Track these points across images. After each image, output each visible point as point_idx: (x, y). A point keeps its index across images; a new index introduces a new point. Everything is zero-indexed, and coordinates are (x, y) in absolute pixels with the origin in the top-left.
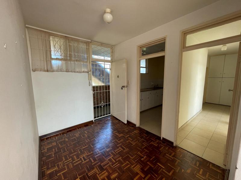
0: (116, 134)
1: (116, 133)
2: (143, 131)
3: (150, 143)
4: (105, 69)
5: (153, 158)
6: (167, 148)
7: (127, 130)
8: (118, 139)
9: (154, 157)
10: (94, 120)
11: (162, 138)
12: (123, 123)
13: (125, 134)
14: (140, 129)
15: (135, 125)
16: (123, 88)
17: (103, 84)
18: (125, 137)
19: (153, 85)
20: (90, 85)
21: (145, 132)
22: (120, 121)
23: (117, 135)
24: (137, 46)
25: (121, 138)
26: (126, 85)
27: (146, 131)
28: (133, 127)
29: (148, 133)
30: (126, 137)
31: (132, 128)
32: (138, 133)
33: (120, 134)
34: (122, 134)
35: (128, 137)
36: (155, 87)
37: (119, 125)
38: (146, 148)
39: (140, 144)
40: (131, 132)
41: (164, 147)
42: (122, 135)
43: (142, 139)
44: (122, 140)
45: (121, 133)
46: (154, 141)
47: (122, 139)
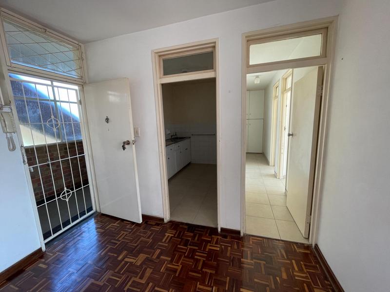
0: (127, 263)
1: (126, 260)
2: (181, 226)
3: (207, 250)
4: (55, 104)
5: (228, 282)
6: (236, 247)
7: (148, 238)
8: (137, 274)
9: (228, 278)
10: (46, 244)
11: (219, 230)
12: (133, 223)
13: (148, 250)
14: (173, 225)
15: (162, 220)
16: (126, 146)
17: (51, 141)
18: (151, 261)
19: (169, 134)
20: (14, 149)
21: (186, 227)
22: (123, 220)
23: (131, 263)
24: (152, 51)
25: (144, 267)
26: (132, 138)
27: (187, 224)
28: (158, 225)
29: (192, 228)
30: (155, 257)
31: (157, 228)
32: (175, 235)
33: (136, 256)
34: (142, 255)
35: (158, 257)
36: (173, 137)
37: (125, 233)
38: (205, 265)
39: (190, 262)
40: (161, 241)
41: (231, 247)
42: (142, 257)
43: (189, 247)
44: (149, 272)
45: (139, 252)
46: (210, 242)
47: (148, 269)
